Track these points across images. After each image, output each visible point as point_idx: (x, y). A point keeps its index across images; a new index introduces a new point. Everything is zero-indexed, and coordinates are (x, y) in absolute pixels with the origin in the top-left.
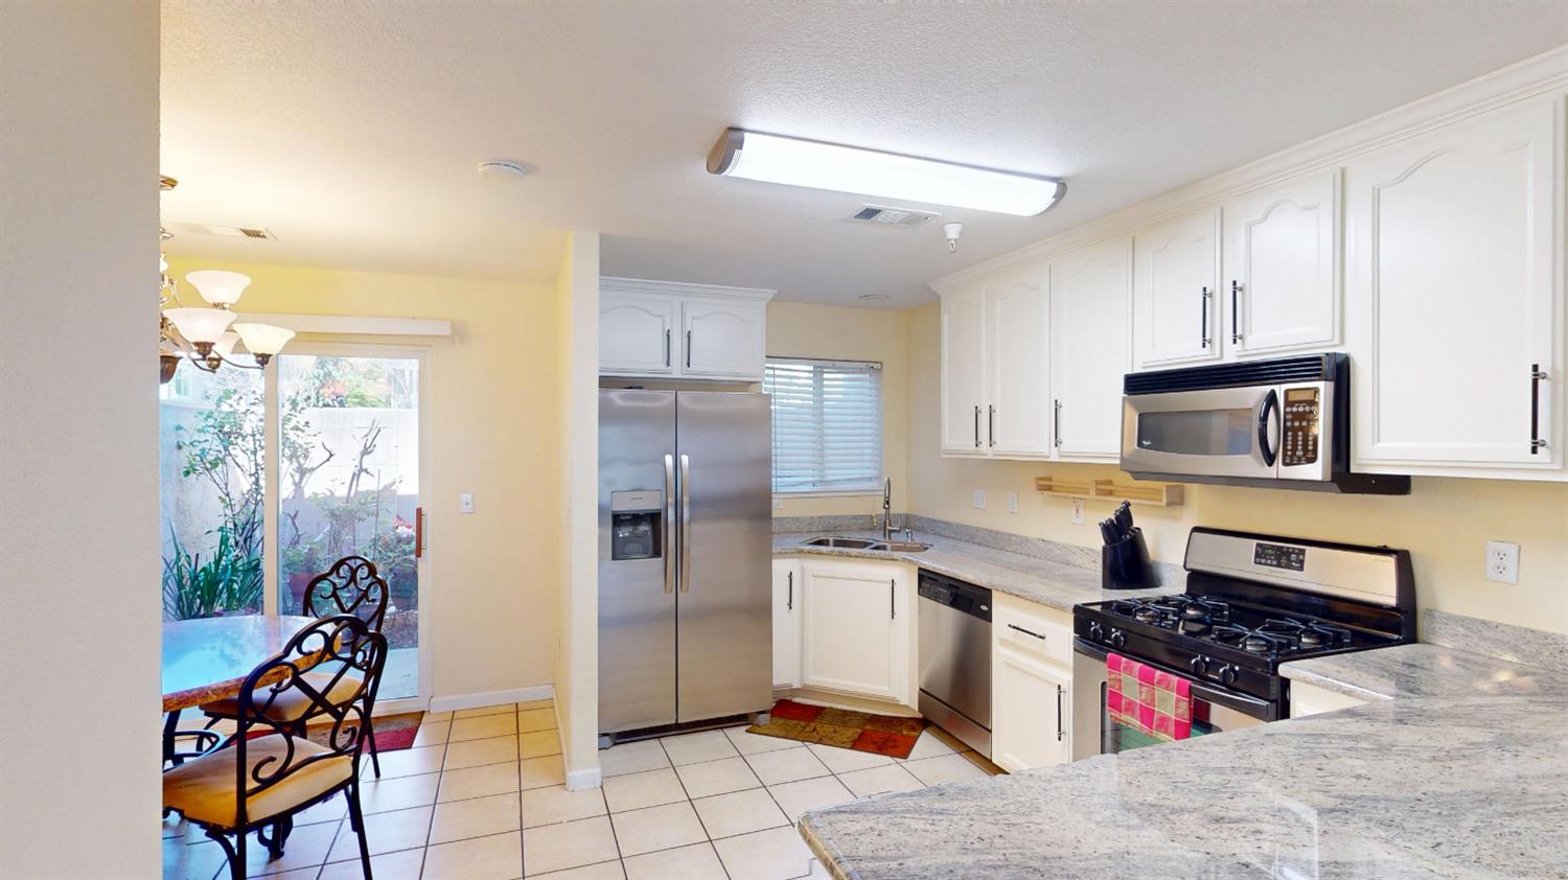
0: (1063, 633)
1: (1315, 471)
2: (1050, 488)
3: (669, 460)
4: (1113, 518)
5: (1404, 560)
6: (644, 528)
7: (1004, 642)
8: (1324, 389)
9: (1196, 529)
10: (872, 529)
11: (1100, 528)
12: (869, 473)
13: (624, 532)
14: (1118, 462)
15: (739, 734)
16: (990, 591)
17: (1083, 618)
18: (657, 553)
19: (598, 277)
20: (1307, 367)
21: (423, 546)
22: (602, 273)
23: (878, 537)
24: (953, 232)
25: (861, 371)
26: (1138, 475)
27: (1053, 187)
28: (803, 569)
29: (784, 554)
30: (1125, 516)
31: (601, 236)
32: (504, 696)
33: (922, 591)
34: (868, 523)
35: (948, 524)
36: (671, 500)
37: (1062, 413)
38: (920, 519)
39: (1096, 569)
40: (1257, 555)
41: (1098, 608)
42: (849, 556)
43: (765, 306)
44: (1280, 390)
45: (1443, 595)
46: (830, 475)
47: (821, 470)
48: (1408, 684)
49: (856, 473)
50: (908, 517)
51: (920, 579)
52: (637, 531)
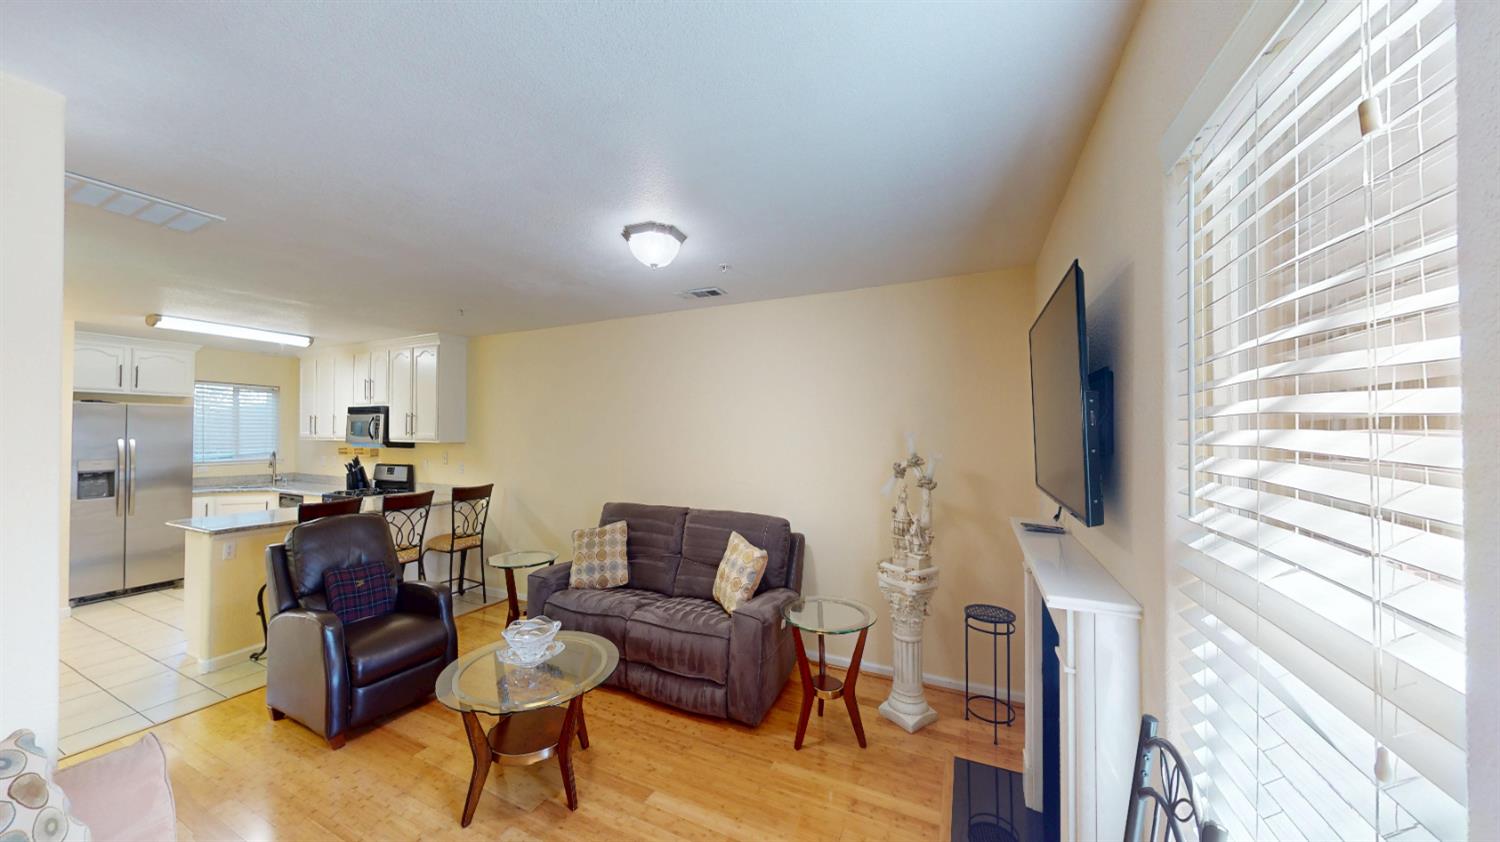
1: (381, 441)
2: (346, 453)
3: (121, 443)
4: (351, 462)
5: (410, 468)
6: (102, 481)
8: (382, 416)
9: (377, 465)
10: (263, 480)
11: (345, 467)
12: (269, 450)
13: (86, 483)
14: (344, 440)
17: (324, 497)
18: (111, 494)
19: (73, 332)
20: (376, 410)
22: (76, 329)
23: (271, 485)
25: (266, 391)
27: (308, 339)
28: (214, 502)
30: (356, 461)
34: (262, 477)
35: (312, 476)
36: (122, 467)
37: (335, 421)
38: (288, 474)
40: (388, 471)
41: (331, 494)
42: (243, 492)
43: (194, 354)
44: (374, 416)
49: (250, 451)
51: (281, 498)
52: (95, 482)
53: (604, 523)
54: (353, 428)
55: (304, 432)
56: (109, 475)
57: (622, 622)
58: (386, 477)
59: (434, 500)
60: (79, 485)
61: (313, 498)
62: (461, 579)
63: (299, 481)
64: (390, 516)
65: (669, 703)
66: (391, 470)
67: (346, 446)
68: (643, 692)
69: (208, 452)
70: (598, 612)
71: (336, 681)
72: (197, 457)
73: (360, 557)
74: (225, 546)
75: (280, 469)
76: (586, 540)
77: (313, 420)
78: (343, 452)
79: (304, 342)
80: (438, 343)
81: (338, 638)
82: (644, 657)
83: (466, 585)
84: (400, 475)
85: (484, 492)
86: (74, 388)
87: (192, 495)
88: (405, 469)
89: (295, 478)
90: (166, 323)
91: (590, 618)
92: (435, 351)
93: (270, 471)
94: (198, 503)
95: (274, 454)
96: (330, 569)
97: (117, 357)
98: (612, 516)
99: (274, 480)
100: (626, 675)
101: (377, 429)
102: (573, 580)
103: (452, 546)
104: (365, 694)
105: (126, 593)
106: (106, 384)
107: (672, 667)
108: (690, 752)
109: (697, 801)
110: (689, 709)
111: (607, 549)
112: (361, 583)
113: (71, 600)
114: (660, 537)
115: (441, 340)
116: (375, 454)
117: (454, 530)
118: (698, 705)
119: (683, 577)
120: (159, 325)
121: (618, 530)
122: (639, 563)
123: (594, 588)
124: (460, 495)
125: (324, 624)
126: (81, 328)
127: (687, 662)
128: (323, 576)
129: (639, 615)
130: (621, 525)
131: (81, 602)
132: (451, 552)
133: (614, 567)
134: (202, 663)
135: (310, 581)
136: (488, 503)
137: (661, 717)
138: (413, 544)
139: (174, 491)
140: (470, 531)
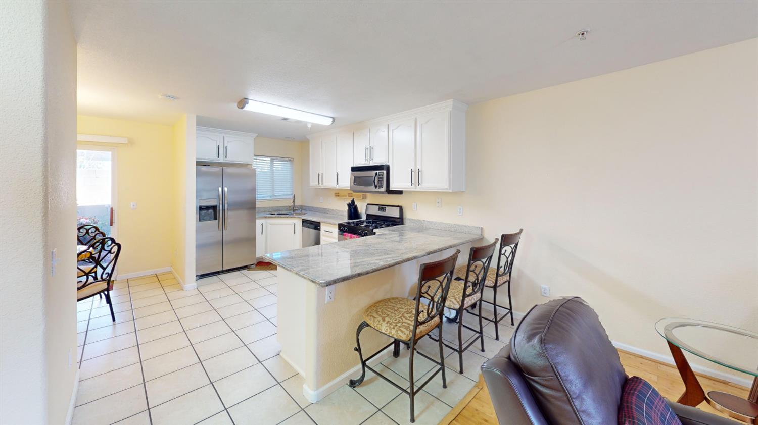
0: (336, 230)
1: (383, 189)
2: (338, 196)
3: (220, 189)
4: (350, 202)
5: (401, 208)
6: (211, 211)
7: (323, 235)
8: (385, 172)
9: (368, 204)
10: (290, 210)
11: (347, 205)
12: (289, 193)
13: (203, 212)
14: (349, 188)
15: (245, 271)
16: (320, 223)
17: (340, 225)
18: (215, 219)
19: (196, 126)
20: (379, 168)
21: (113, 221)
22: (197, 125)
23: (291, 212)
24: (309, 126)
25: (286, 161)
26: (354, 191)
27: (331, 119)
28: (266, 222)
29: (260, 218)
30: (353, 202)
31: (197, 116)
32: (152, 271)
33: (303, 225)
34: (289, 209)
35: (313, 207)
36: (221, 202)
37: (339, 176)
38: (305, 206)
39: (346, 214)
40: (379, 209)
41: (345, 224)
42: (281, 217)
43: (253, 139)
44: (378, 172)
45: (408, 215)
46: (276, 194)
47: (273, 192)
48: (401, 235)
49: (285, 193)
50: (301, 206)
51: (303, 222)
52: (208, 212)
54: (357, 181)
55: (314, 183)
56: (214, 208)
58: (377, 213)
60: (200, 213)
66: (382, 209)
67: (348, 192)
69: (263, 197)
72: (257, 195)
77: (321, 176)
79: (328, 121)
80: (450, 109)
84: (391, 212)
86: (197, 159)
87: (255, 217)
93: (292, 205)
94: (258, 222)
95: (294, 195)
97: (217, 141)
99: (294, 210)
101: (379, 181)
103: (496, 283)
105: (223, 272)
106: (211, 157)
113: (196, 276)
115: (453, 107)
131: (201, 277)
132: (494, 287)
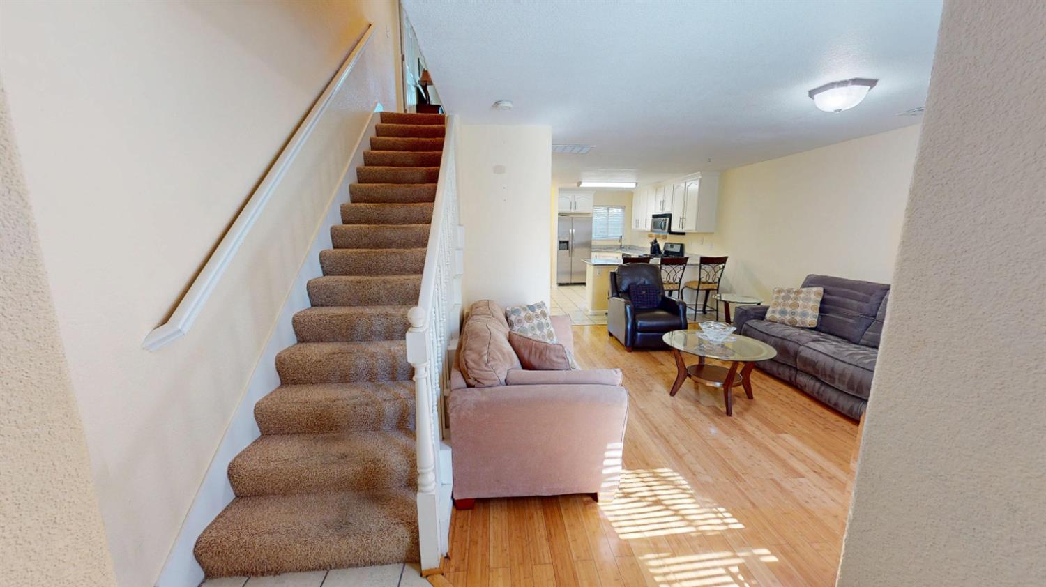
3: (571, 231)
5: (681, 245)
8: (668, 219)
14: (652, 230)
18: (568, 249)
19: (558, 193)
20: (666, 215)
25: (618, 208)
27: (635, 184)
29: (594, 252)
36: (571, 239)
42: (609, 252)
43: (593, 195)
44: (665, 219)
47: (607, 235)
51: (623, 255)
52: (564, 245)
53: (803, 286)
54: (655, 225)
55: (634, 227)
56: (567, 242)
57: (797, 346)
58: (670, 249)
59: (688, 262)
61: (635, 255)
62: (705, 306)
63: (632, 249)
64: (664, 267)
65: (827, 403)
66: (672, 247)
67: (651, 233)
68: (807, 390)
69: (597, 237)
70: (780, 336)
71: (629, 327)
72: (593, 236)
73: (644, 282)
74: (598, 270)
75: (624, 243)
76: (783, 294)
77: (637, 221)
78: (650, 236)
79: (633, 185)
80: (700, 177)
81: (631, 311)
82: (810, 369)
83: (707, 309)
84: (677, 249)
85: (723, 260)
87: (591, 252)
88: (679, 246)
89: (630, 248)
90: (583, 185)
91: (774, 338)
92: (698, 182)
93: (619, 244)
94: (593, 254)
95: (621, 237)
96: (632, 284)
97: (570, 199)
98: (811, 282)
99: (621, 248)
100: (796, 377)
101: (665, 225)
102: (768, 316)
103: (699, 287)
104: (641, 335)
105: (571, 284)
106: (566, 209)
107: (834, 383)
108: (834, 433)
109: (819, 452)
110: (845, 412)
111: (800, 302)
112: (644, 292)
114: (854, 302)
115: (702, 176)
116: (665, 237)
117: (700, 279)
118: (854, 413)
119: (871, 333)
120: (582, 186)
121: (815, 294)
122: (828, 316)
123: (785, 324)
124: (705, 260)
125: (626, 304)
126: (560, 190)
127: (846, 383)
128: (629, 286)
129: (812, 345)
130: (821, 289)
131: (560, 285)
132: (698, 290)
133: (804, 315)
134: (590, 312)
135: (624, 288)
136: (724, 267)
137: (818, 409)
138: (676, 282)
139: (586, 250)
140: (710, 281)
